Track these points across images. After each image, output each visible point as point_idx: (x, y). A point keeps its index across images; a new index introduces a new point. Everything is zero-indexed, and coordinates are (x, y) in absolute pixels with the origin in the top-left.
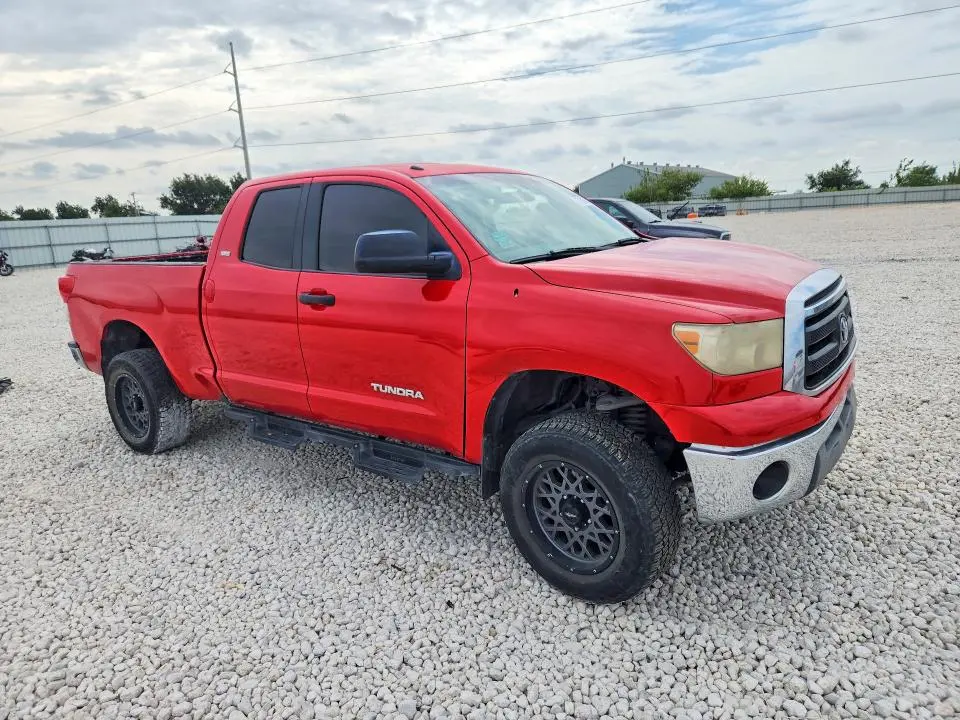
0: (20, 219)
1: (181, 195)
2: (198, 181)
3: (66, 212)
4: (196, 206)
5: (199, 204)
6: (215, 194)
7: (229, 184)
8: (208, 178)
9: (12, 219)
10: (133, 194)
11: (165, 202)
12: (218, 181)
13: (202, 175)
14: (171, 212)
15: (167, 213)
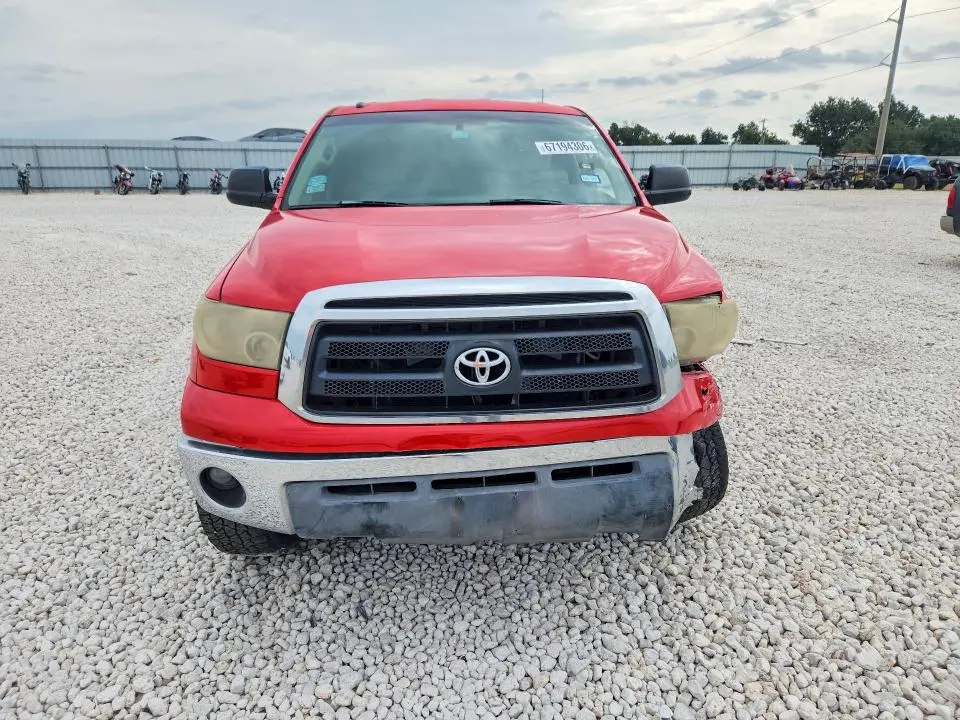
0: (670, 144)
1: (816, 121)
2: (842, 104)
3: (710, 138)
4: (830, 135)
5: (835, 132)
6: (857, 120)
7: (877, 109)
8: (854, 103)
9: (664, 143)
10: (764, 121)
11: (799, 129)
12: (865, 105)
13: (848, 98)
14: (801, 140)
15: (796, 141)
